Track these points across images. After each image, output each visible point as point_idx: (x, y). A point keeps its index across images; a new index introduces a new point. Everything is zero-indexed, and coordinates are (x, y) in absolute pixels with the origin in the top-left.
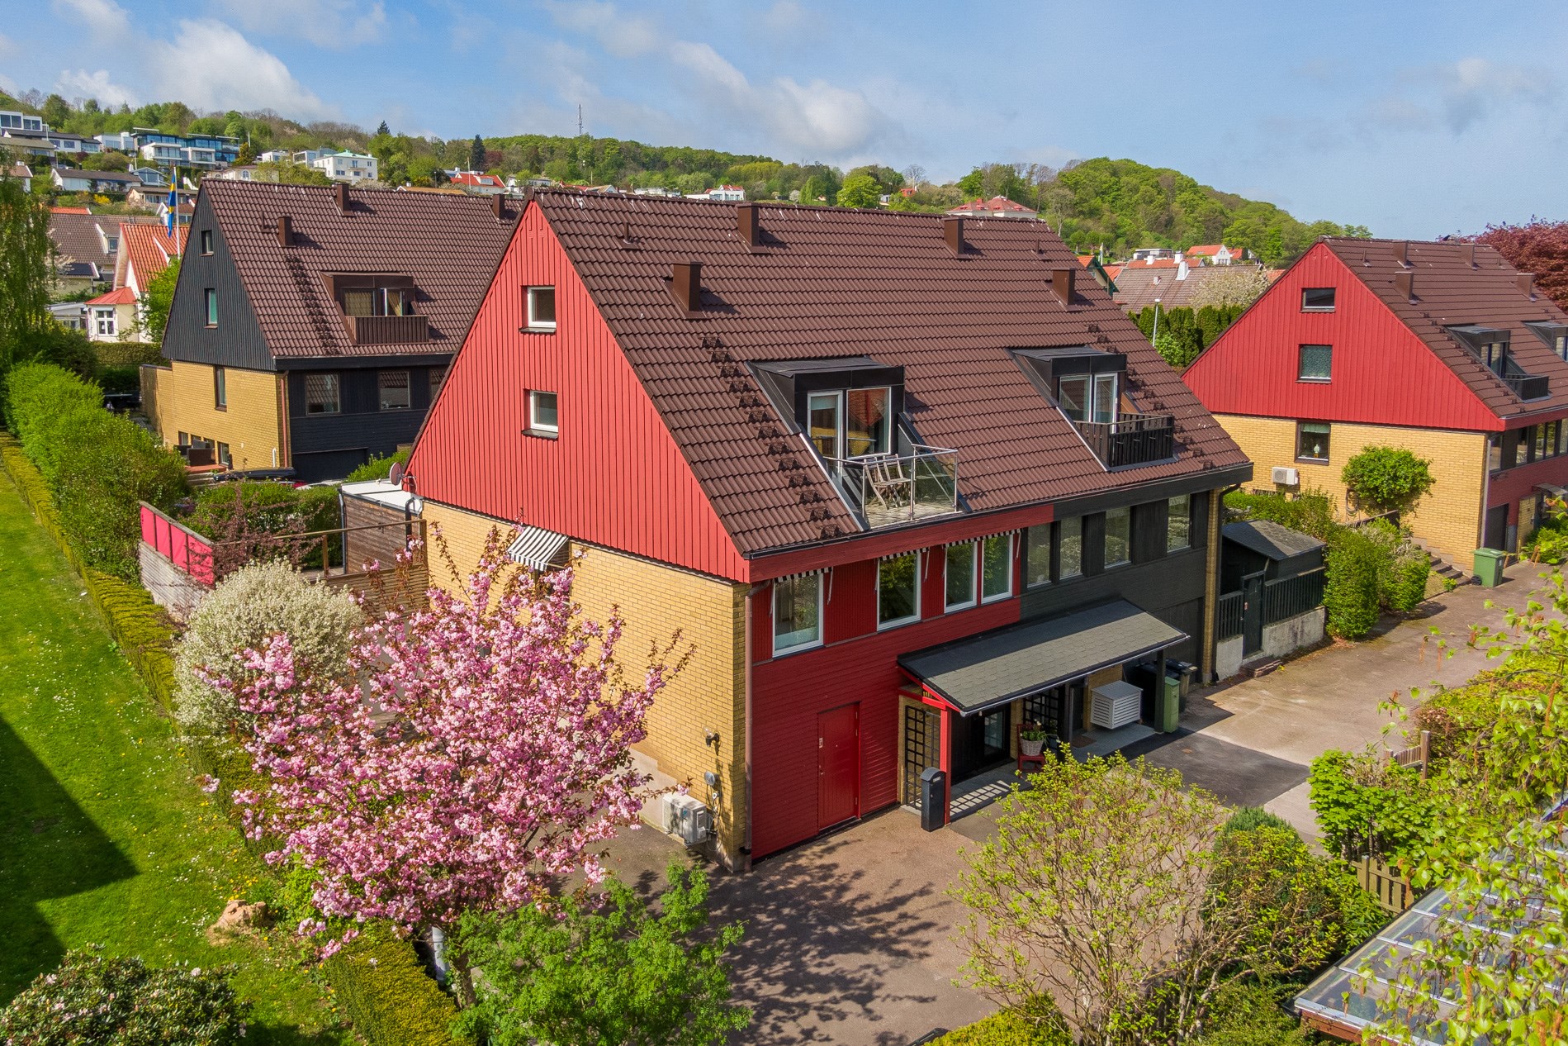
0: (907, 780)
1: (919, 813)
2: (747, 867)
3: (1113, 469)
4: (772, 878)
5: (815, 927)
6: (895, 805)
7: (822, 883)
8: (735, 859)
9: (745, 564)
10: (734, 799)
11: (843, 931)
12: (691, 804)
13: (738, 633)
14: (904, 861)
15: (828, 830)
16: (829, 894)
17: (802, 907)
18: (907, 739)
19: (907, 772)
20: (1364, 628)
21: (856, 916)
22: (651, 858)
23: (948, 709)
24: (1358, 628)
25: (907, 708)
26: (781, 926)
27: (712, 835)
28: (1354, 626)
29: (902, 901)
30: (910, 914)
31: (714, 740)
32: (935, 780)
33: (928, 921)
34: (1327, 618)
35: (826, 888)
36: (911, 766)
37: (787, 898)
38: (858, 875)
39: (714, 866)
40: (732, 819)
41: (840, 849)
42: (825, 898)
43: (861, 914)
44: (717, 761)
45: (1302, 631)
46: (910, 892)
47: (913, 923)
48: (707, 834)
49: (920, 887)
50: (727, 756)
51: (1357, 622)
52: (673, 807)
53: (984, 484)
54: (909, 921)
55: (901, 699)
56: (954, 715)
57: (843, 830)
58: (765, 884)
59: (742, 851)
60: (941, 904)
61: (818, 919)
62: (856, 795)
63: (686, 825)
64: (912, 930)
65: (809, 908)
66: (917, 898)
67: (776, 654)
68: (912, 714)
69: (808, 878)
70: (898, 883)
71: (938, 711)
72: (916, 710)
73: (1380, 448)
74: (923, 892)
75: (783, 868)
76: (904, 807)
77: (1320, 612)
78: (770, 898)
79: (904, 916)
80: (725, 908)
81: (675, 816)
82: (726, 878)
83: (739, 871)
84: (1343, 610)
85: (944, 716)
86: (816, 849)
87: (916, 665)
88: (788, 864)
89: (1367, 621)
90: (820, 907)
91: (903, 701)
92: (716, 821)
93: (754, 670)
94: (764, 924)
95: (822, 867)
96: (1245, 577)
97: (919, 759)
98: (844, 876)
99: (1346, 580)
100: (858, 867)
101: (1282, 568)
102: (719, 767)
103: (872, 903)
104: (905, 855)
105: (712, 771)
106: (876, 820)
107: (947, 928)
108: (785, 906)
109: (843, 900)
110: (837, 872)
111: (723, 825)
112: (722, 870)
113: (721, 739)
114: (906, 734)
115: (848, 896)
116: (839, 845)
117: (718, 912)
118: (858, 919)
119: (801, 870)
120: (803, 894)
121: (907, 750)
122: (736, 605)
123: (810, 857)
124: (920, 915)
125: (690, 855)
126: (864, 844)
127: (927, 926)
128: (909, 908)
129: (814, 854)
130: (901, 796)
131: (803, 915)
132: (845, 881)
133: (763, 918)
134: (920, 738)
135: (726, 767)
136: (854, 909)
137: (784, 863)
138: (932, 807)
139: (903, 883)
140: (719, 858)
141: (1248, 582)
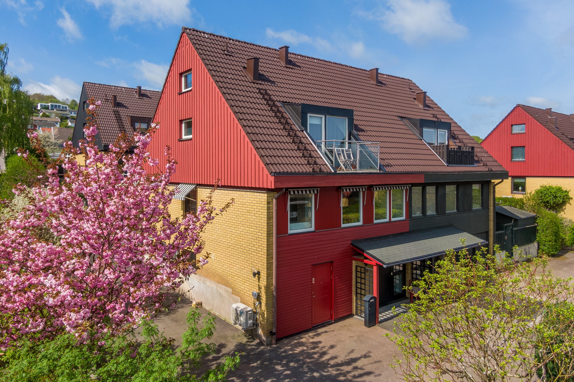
0: (357, 303)
1: (363, 319)
2: (274, 341)
3: (449, 165)
4: (286, 348)
5: (306, 373)
6: (351, 315)
7: (313, 351)
8: (267, 337)
9: (272, 179)
10: (267, 305)
11: (322, 376)
12: (245, 308)
13: (269, 218)
14: (356, 341)
15: (318, 326)
16: (316, 356)
17: (301, 362)
18: (357, 282)
19: (357, 299)
20: (556, 251)
21: (330, 367)
22: (225, 337)
23: (377, 265)
24: (553, 251)
25: (356, 266)
26: (288, 372)
27: (256, 324)
28: (551, 250)
29: (355, 360)
30: (359, 367)
31: (257, 274)
32: (371, 301)
33: (369, 371)
34: (538, 247)
35: (315, 353)
36: (359, 295)
37: (293, 358)
38: (332, 347)
39: (257, 341)
40: (266, 316)
41: (323, 335)
42: (313, 358)
43: (332, 366)
44: (259, 285)
45: (529, 252)
46: (359, 356)
47: (360, 372)
48: (254, 324)
49: (364, 353)
50: (263, 282)
51: (552, 248)
52: (236, 310)
53: (392, 162)
54: (359, 370)
55: (354, 262)
56: (380, 268)
57: (325, 326)
58: (282, 350)
59: (272, 333)
60: (376, 362)
61: (309, 369)
62: (331, 309)
63: (242, 319)
64: (361, 376)
65: (304, 363)
66: (363, 359)
67: (290, 232)
68: (359, 269)
69: (305, 348)
70: (352, 351)
71: (372, 266)
72: (361, 267)
73: (547, 186)
74: (365, 356)
75: (293, 343)
76: (356, 316)
77: (536, 244)
78: (284, 357)
79: (356, 368)
80: (259, 362)
81: (237, 314)
82: (262, 347)
83: (270, 344)
84: (546, 243)
85: (375, 269)
86: (311, 334)
87: (361, 246)
88: (296, 341)
89: (556, 248)
90: (311, 362)
91: (354, 263)
92: (258, 317)
93: (278, 239)
94: (279, 371)
95: (313, 343)
96: (505, 225)
97: (363, 292)
98: (324, 347)
99: (547, 230)
100: (332, 343)
101: (520, 223)
102: (260, 288)
103: (339, 361)
104: (356, 338)
105: (256, 291)
106: (341, 322)
107: (380, 375)
108: (292, 361)
109: (323, 359)
110: (321, 345)
111: (261, 319)
112: (261, 343)
113: (261, 274)
114: (356, 279)
115: (326, 357)
116: (323, 333)
117: (255, 364)
118: (330, 369)
119: (302, 344)
120: (302, 356)
121: (357, 287)
122: (268, 203)
123: (307, 338)
124: (364, 367)
125: (246, 336)
126: (335, 333)
127: (369, 373)
128: (359, 364)
129: (309, 336)
130: (354, 312)
131: (301, 366)
132: (324, 350)
133: (279, 367)
134: (363, 281)
135: (263, 288)
136: (329, 364)
137: (294, 340)
138: (369, 315)
139: (354, 351)
140: (259, 336)
141: (506, 227)
